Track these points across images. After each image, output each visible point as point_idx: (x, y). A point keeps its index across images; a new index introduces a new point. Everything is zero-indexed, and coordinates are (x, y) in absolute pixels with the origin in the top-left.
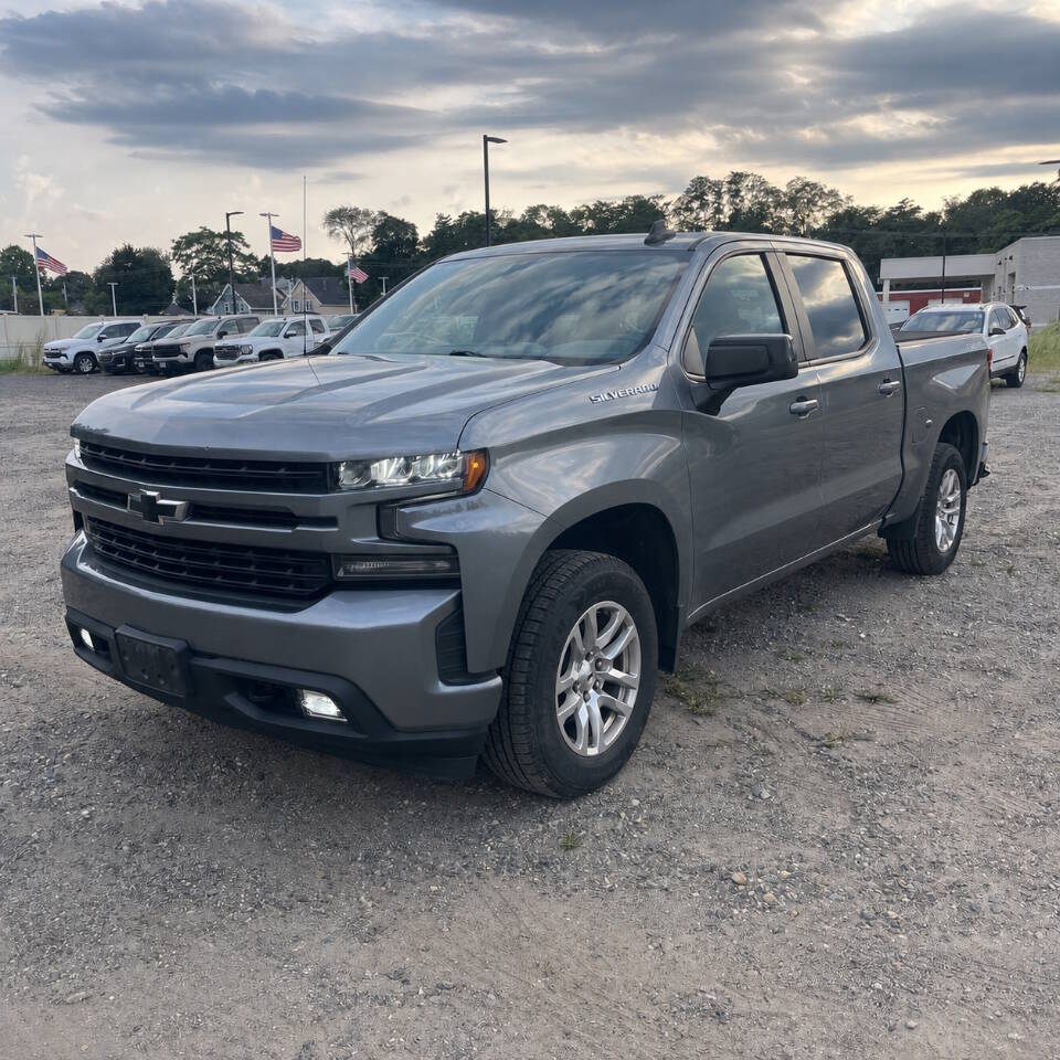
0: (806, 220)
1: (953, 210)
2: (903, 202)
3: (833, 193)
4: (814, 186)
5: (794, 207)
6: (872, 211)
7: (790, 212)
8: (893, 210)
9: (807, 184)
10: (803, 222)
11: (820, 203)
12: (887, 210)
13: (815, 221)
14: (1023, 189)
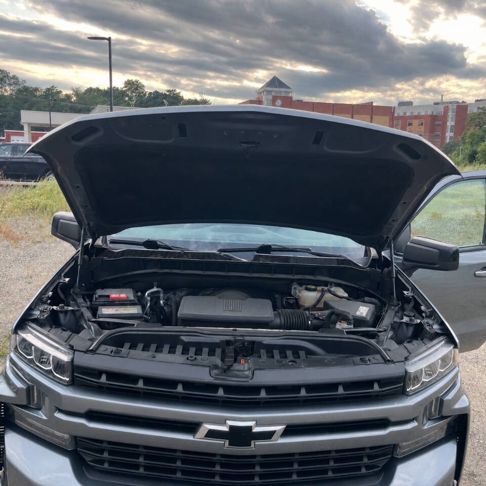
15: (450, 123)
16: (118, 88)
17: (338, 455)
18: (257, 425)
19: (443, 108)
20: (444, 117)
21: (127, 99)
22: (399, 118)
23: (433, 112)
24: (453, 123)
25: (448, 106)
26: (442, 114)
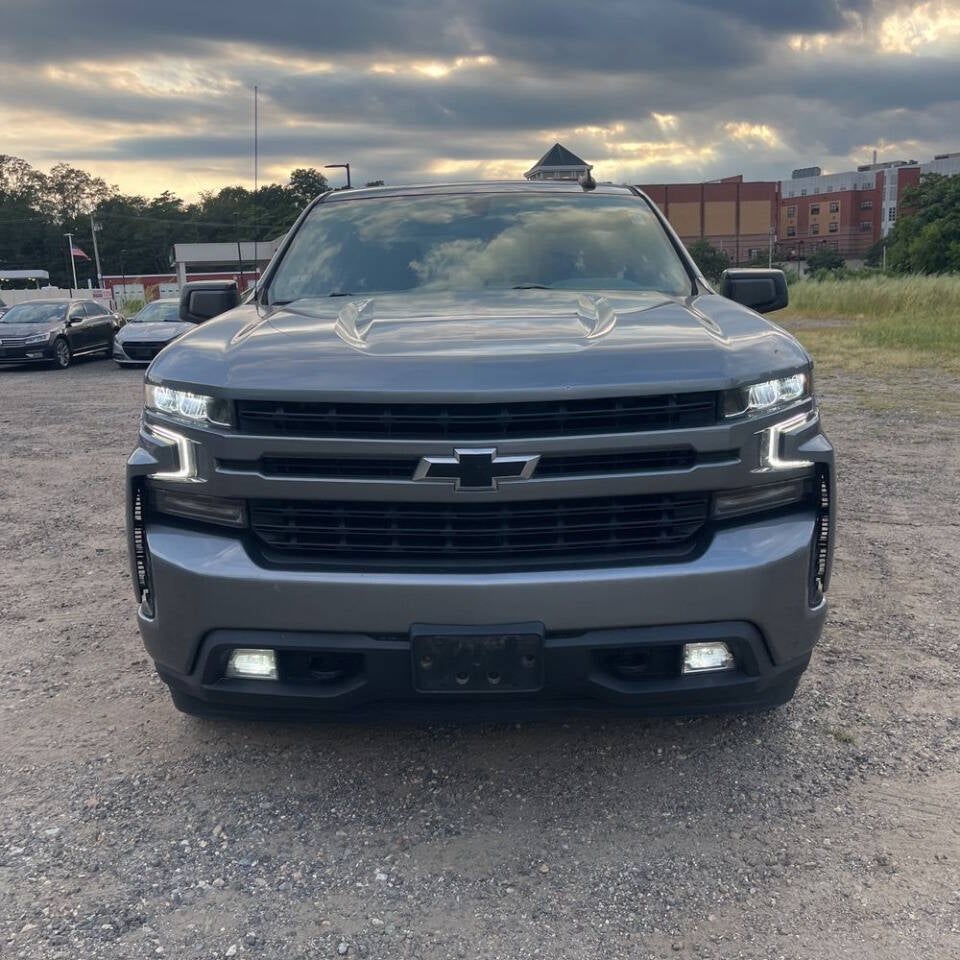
0: (76, 206)
1: (209, 203)
2: (165, 193)
3: (98, 182)
4: (78, 173)
5: (62, 193)
6: (137, 200)
7: (58, 196)
8: (157, 200)
9: (72, 171)
10: (73, 209)
11: (87, 191)
12: (152, 201)
13: (85, 206)
14: (264, 189)
15: (889, 203)
16: (280, 187)
17: (620, 508)
18: (499, 454)
19: (875, 176)
20: (878, 195)
21: (296, 204)
22: (792, 201)
23: (855, 185)
24: (894, 204)
25: (883, 172)
26: (874, 187)
